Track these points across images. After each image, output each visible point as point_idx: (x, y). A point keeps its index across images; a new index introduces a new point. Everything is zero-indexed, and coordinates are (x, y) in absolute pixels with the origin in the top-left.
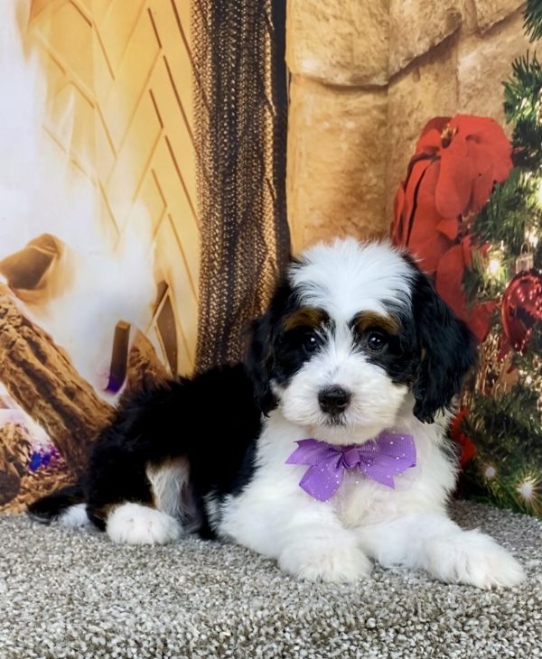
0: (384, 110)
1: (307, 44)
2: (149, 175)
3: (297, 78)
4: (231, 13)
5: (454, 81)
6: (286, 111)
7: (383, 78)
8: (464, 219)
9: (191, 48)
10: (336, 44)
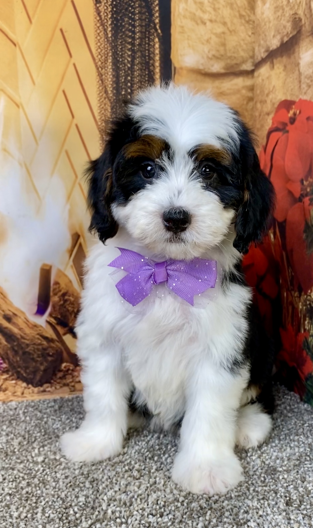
0: (252, 89)
1: (188, 44)
2: (63, 154)
3: (181, 70)
4: (127, 26)
5: (297, 72)
7: (251, 64)
8: (305, 183)
9: (95, 56)
10: (212, 42)
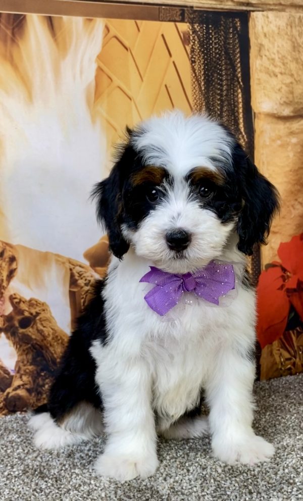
1: (264, 93)
3: (259, 115)
4: (216, 80)
6: (253, 137)
9: (192, 105)
10: (283, 90)
